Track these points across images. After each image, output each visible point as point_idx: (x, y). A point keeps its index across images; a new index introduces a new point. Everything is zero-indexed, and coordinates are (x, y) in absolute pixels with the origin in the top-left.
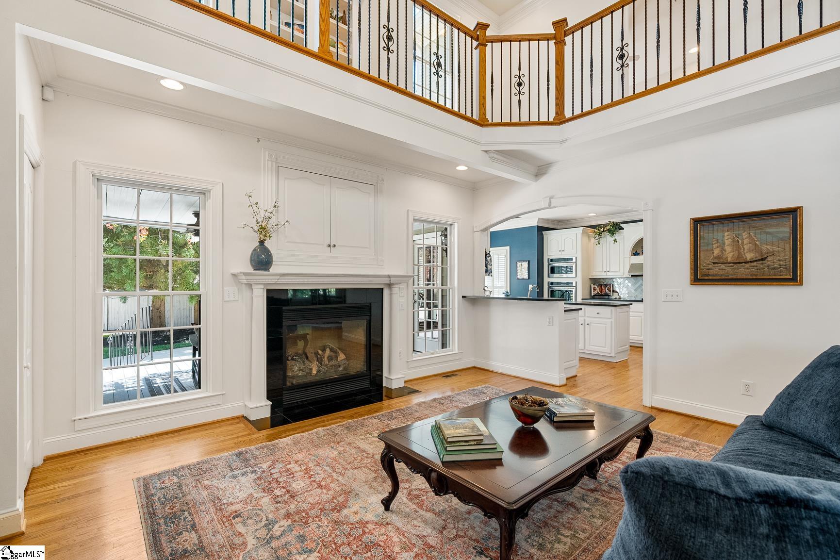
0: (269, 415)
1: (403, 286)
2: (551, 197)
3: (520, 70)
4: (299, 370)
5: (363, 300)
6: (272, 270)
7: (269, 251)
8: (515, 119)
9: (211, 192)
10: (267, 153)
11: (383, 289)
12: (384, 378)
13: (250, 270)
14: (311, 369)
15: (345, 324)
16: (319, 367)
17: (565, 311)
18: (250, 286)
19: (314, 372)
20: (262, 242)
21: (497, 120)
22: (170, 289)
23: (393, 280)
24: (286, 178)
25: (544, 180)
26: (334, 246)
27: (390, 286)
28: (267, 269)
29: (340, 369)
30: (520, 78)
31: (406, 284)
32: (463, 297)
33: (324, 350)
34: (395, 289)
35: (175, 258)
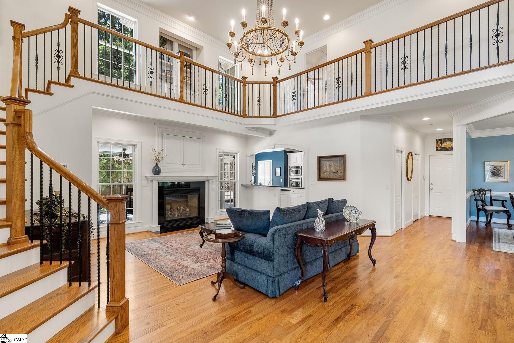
0: (160, 230)
1: (214, 180)
2: (275, 144)
3: (259, 95)
4: (170, 215)
5: (196, 186)
6: (161, 175)
7: (159, 167)
8: (258, 115)
9: (138, 145)
10: (158, 129)
11: (205, 182)
12: (206, 219)
13: (152, 175)
14: (175, 215)
15: (190, 196)
16: (178, 214)
17: (281, 191)
18: (152, 181)
19: (177, 215)
20: (157, 164)
21: (250, 115)
22: (122, 182)
23: (209, 178)
24: (165, 138)
25: (273, 137)
26: (185, 165)
27: (208, 180)
28: (159, 175)
29: (187, 215)
30: (259, 98)
31: (215, 180)
32: (241, 185)
33: (180, 207)
34: (210, 182)
35: (113, 170)
